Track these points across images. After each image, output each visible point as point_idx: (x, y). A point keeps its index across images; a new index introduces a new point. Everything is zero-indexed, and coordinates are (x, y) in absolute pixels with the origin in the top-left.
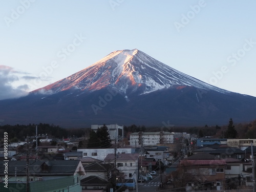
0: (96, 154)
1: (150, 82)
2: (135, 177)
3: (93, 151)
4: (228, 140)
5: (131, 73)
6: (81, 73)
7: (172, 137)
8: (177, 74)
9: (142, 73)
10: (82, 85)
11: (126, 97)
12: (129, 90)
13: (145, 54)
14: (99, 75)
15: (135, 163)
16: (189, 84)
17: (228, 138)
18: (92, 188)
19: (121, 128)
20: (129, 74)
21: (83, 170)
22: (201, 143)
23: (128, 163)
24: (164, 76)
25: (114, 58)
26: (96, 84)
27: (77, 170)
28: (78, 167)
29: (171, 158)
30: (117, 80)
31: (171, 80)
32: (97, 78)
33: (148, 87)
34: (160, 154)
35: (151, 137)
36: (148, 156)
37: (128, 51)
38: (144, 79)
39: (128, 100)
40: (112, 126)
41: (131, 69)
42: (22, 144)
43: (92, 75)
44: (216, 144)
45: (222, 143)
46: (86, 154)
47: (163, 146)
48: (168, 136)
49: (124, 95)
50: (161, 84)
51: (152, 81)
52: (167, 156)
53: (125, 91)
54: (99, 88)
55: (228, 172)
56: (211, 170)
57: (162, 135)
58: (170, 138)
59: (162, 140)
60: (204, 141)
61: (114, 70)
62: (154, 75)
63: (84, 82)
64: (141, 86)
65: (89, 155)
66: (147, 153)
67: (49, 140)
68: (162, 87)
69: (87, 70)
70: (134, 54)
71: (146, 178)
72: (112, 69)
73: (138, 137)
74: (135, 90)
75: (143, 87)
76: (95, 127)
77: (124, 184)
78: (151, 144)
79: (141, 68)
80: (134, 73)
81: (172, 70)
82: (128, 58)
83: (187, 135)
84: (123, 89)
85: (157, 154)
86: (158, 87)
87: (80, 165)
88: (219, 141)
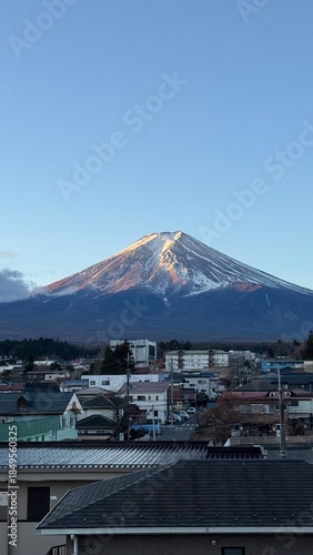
0: (108, 383)
1: (200, 278)
2: (162, 417)
3: (105, 378)
4: (306, 363)
5: (172, 266)
6: (101, 265)
7: (226, 357)
8: (239, 267)
9: (188, 265)
10: (103, 283)
11: (165, 299)
12: (169, 291)
13: (192, 239)
14: (127, 269)
15: (163, 396)
16: (256, 281)
17: (306, 359)
18: (94, 432)
19: (154, 344)
20: (170, 267)
21: (79, 406)
22: (266, 366)
23: (153, 396)
24: (220, 270)
25: (148, 243)
26: (122, 282)
27: (69, 407)
28: (71, 402)
29: (222, 388)
30: (153, 276)
31: (230, 275)
32: (124, 274)
33: (196, 285)
34: (205, 382)
35: (196, 357)
36: (187, 386)
37: (169, 233)
38: (190, 274)
39: (168, 304)
40: (141, 342)
41: (173, 260)
42: (11, 367)
43: (116, 269)
44: (288, 368)
45: (297, 366)
46: (94, 383)
47: (212, 370)
48: (220, 357)
49: (162, 296)
50: (216, 281)
51: (202, 276)
52: (214, 385)
53: (163, 290)
54: (126, 287)
55: (292, 409)
56: (267, 407)
57: (211, 354)
58: (222, 359)
59: (211, 363)
60: (272, 364)
61: (148, 262)
62: (204, 267)
63: (105, 279)
64: (187, 284)
65: (98, 384)
66: (184, 381)
67: (49, 363)
68: (216, 286)
69: (110, 261)
70: (176, 238)
71: (179, 418)
72: (145, 259)
73: (177, 357)
74: (178, 289)
75: (190, 285)
76: (114, 343)
77: (144, 426)
78: (196, 367)
79: (186, 258)
80: (176, 266)
81: (231, 261)
82: (168, 243)
83: (249, 355)
84: (161, 289)
85: (200, 382)
86: (211, 285)
87: (74, 398)
88: (294, 363)
